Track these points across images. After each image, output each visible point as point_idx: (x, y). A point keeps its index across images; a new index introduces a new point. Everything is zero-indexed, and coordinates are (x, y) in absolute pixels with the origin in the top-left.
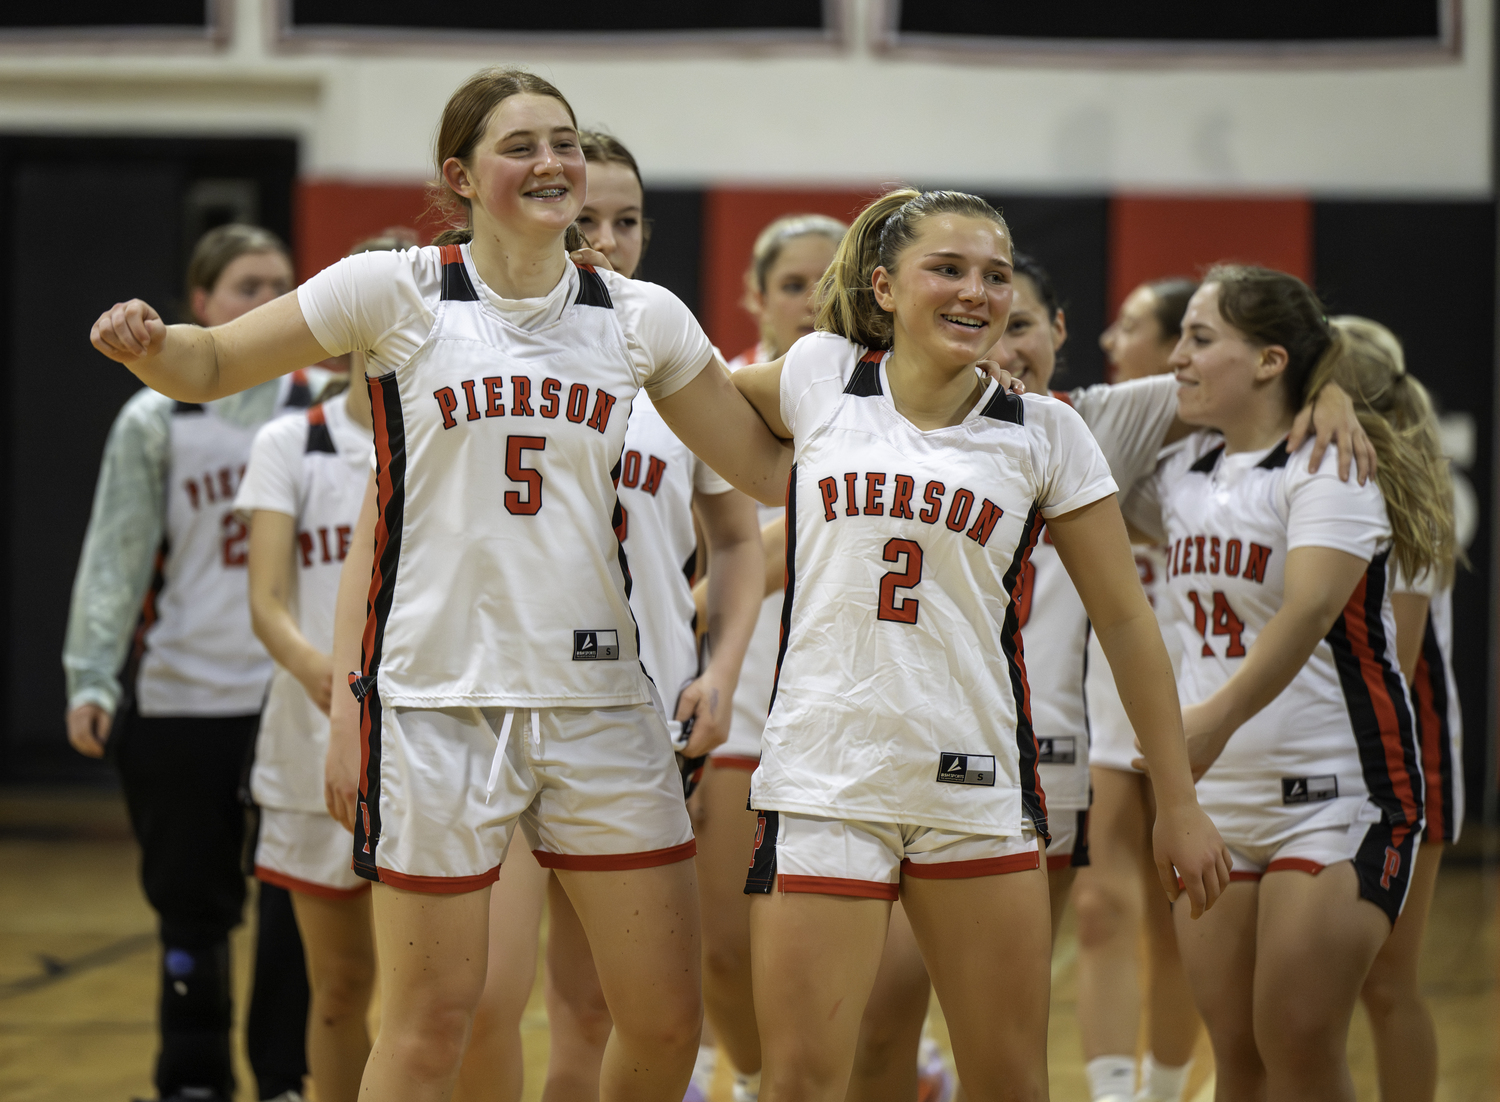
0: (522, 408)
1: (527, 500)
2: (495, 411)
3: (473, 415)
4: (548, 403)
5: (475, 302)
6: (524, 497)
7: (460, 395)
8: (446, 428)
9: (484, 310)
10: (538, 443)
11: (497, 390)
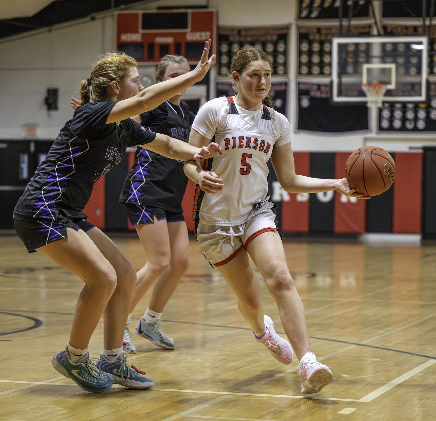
0: (248, 146)
1: (246, 171)
2: (241, 146)
3: (234, 147)
4: (255, 145)
5: (238, 115)
6: (245, 170)
7: (231, 141)
8: (226, 150)
9: (240, 117)
10: (250, 156)
11: (242, 140)
